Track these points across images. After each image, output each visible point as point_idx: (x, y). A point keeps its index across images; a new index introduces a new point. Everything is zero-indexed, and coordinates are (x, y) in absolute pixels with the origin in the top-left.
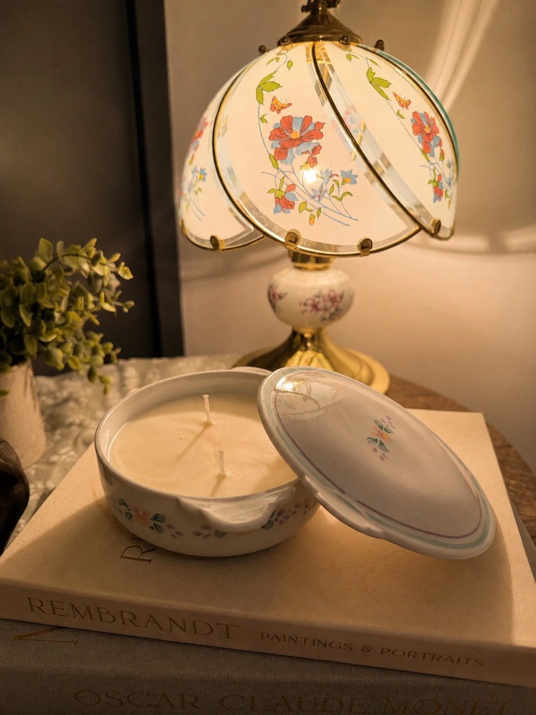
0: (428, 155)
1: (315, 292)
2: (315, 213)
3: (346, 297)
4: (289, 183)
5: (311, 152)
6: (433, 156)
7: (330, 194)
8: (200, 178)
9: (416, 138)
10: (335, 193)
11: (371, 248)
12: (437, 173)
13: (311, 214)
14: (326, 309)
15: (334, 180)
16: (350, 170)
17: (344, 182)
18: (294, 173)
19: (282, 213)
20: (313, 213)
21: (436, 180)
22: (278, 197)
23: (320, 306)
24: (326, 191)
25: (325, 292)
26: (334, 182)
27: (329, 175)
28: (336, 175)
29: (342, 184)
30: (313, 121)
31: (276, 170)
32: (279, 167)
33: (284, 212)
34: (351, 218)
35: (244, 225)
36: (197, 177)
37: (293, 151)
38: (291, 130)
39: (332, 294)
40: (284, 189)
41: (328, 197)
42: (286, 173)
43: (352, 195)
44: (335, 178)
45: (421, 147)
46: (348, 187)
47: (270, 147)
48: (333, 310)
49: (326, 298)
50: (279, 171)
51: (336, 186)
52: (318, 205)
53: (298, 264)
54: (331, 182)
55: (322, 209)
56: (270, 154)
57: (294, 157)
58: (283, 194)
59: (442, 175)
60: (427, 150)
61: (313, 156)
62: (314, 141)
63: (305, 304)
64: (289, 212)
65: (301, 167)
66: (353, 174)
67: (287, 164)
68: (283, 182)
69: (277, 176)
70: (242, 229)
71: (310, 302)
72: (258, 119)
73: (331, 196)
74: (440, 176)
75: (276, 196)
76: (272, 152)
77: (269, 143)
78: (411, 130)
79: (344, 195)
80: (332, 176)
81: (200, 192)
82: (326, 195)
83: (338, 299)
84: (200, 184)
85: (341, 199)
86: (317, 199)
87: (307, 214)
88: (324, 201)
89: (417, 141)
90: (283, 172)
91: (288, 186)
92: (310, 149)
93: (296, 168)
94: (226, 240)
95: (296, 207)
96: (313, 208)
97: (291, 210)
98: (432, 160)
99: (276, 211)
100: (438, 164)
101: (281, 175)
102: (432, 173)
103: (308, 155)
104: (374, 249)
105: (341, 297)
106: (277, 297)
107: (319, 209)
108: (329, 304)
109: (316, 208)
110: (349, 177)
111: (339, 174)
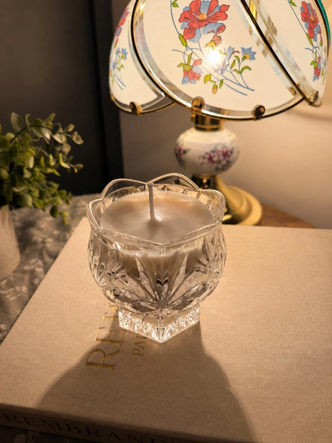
0: (312, 39)
1: (212, 148)
2: (218, 84)
3: (235, 152)
4: (196, 58)
5: (216, 32)
6: (316, 41)
7: (232, 68)
8: (122, 57)
9: (303, 23)
10: (236, 67)
11: (263, 113)
12: (318, 56)
13: (215, 85)
14: (219, 162)
15: (235, 56)
16: (250, 47)
17: (244, 58)
18: (201, 50)
19: (189, 84)
20: (216, 84)
21: (317, 62)
22: (186, 70)
23: (215, 159)
24: (229, 65)
25: (219, 148)
26: (235, 58)
27: (232, 51)
28: (238, 52)
29: (243, 60)
30: (219, 4)
31: (185, 47)
32: (188, 45)
33: (191, 83)
34: (248, 88)
35: (157, 93)
36: (119, 56)
37: (200, 31)
38: (199, 12)
39: (225, 150)
40: (191, 63)
41: (229, 70)
42: (193, 50)
43: (250, 69)
44: (236, 54)
45: (307, 32)
46: (247, 63)
47: (180, 28)
48: (224, 162)
49: (220, 153)
50: (188, 48)
51: (236, 61)
52: (221, 78)
53: (199, 126)
54: (233, 58)
55: (224, 81)
56: (180, 34)
57: (201, 35)
58: (191, 68)
59: (321, 57)
60: (311, 35)
61: (218, 35)
62: (219, 22)
63: (204, 158)
64: (195, 83)
65: (206, 44)
66: (252, 51)
67: (194, 42)
68: (191, 58)
69: (185, 53)
70: (155, 96)
71: (207, 156)
72: (170, 4)
73: (232, 70)
74: (320, 58)
75: (185, 70)
76: (182, 32)
77: (179, 25)
78: (300, 17)
79: (243, 69)
80: (234, 52)
81: (122, 68)
82: (228, 68)
83: (229, 153)
84: (123, 62)
85: (240, 72)
86: (220, 72)
87: (210, 85)
88: (227, 74)
89: (304, 26)
90: (191, 49)
91: (195, 61)
92: (215, 29)
93: (203, 46)
94: (143, 106)
95: (202, 78)
96: (216, 80)
97: (197, 82)
98: (315, 44)
99: (184, 82)
100: (319, 48)
101: (189, 52)
102: (314, 54)
103: (212, 35)
104: (265, 114)
105: (232, 152)
106: (182, 152)
107: (222, 82)
108: (221, 157)
109: (219, 80)
110: (249, 54)
111: (240, 50)
